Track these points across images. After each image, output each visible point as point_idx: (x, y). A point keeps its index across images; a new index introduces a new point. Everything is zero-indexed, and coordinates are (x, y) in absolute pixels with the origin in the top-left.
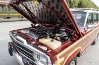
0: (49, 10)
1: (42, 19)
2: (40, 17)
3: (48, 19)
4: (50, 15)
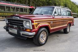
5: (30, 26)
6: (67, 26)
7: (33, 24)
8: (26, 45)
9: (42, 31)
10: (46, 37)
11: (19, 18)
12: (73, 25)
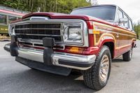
10: (108, 67)
11: (46, 19)
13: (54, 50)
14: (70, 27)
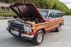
0: (30, 9)
1: (26, 15)
2: (25, 13)
3: (29, 14)
4: (30, 12)
5: (29, 30)
6: (58, 26)
7: (32, 28)
8: (26, 44)
9: (39, 33)
10: (42, 37)
12: (63, 25)
13: (22, 32)
14: (26, 26)
